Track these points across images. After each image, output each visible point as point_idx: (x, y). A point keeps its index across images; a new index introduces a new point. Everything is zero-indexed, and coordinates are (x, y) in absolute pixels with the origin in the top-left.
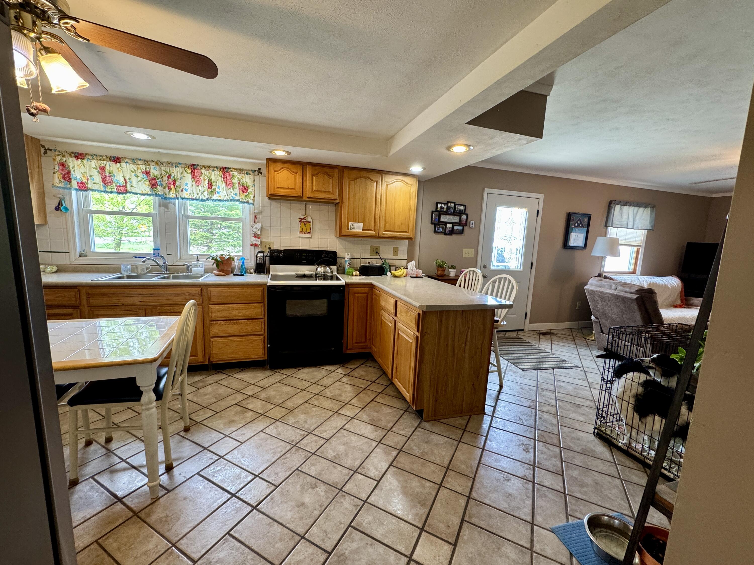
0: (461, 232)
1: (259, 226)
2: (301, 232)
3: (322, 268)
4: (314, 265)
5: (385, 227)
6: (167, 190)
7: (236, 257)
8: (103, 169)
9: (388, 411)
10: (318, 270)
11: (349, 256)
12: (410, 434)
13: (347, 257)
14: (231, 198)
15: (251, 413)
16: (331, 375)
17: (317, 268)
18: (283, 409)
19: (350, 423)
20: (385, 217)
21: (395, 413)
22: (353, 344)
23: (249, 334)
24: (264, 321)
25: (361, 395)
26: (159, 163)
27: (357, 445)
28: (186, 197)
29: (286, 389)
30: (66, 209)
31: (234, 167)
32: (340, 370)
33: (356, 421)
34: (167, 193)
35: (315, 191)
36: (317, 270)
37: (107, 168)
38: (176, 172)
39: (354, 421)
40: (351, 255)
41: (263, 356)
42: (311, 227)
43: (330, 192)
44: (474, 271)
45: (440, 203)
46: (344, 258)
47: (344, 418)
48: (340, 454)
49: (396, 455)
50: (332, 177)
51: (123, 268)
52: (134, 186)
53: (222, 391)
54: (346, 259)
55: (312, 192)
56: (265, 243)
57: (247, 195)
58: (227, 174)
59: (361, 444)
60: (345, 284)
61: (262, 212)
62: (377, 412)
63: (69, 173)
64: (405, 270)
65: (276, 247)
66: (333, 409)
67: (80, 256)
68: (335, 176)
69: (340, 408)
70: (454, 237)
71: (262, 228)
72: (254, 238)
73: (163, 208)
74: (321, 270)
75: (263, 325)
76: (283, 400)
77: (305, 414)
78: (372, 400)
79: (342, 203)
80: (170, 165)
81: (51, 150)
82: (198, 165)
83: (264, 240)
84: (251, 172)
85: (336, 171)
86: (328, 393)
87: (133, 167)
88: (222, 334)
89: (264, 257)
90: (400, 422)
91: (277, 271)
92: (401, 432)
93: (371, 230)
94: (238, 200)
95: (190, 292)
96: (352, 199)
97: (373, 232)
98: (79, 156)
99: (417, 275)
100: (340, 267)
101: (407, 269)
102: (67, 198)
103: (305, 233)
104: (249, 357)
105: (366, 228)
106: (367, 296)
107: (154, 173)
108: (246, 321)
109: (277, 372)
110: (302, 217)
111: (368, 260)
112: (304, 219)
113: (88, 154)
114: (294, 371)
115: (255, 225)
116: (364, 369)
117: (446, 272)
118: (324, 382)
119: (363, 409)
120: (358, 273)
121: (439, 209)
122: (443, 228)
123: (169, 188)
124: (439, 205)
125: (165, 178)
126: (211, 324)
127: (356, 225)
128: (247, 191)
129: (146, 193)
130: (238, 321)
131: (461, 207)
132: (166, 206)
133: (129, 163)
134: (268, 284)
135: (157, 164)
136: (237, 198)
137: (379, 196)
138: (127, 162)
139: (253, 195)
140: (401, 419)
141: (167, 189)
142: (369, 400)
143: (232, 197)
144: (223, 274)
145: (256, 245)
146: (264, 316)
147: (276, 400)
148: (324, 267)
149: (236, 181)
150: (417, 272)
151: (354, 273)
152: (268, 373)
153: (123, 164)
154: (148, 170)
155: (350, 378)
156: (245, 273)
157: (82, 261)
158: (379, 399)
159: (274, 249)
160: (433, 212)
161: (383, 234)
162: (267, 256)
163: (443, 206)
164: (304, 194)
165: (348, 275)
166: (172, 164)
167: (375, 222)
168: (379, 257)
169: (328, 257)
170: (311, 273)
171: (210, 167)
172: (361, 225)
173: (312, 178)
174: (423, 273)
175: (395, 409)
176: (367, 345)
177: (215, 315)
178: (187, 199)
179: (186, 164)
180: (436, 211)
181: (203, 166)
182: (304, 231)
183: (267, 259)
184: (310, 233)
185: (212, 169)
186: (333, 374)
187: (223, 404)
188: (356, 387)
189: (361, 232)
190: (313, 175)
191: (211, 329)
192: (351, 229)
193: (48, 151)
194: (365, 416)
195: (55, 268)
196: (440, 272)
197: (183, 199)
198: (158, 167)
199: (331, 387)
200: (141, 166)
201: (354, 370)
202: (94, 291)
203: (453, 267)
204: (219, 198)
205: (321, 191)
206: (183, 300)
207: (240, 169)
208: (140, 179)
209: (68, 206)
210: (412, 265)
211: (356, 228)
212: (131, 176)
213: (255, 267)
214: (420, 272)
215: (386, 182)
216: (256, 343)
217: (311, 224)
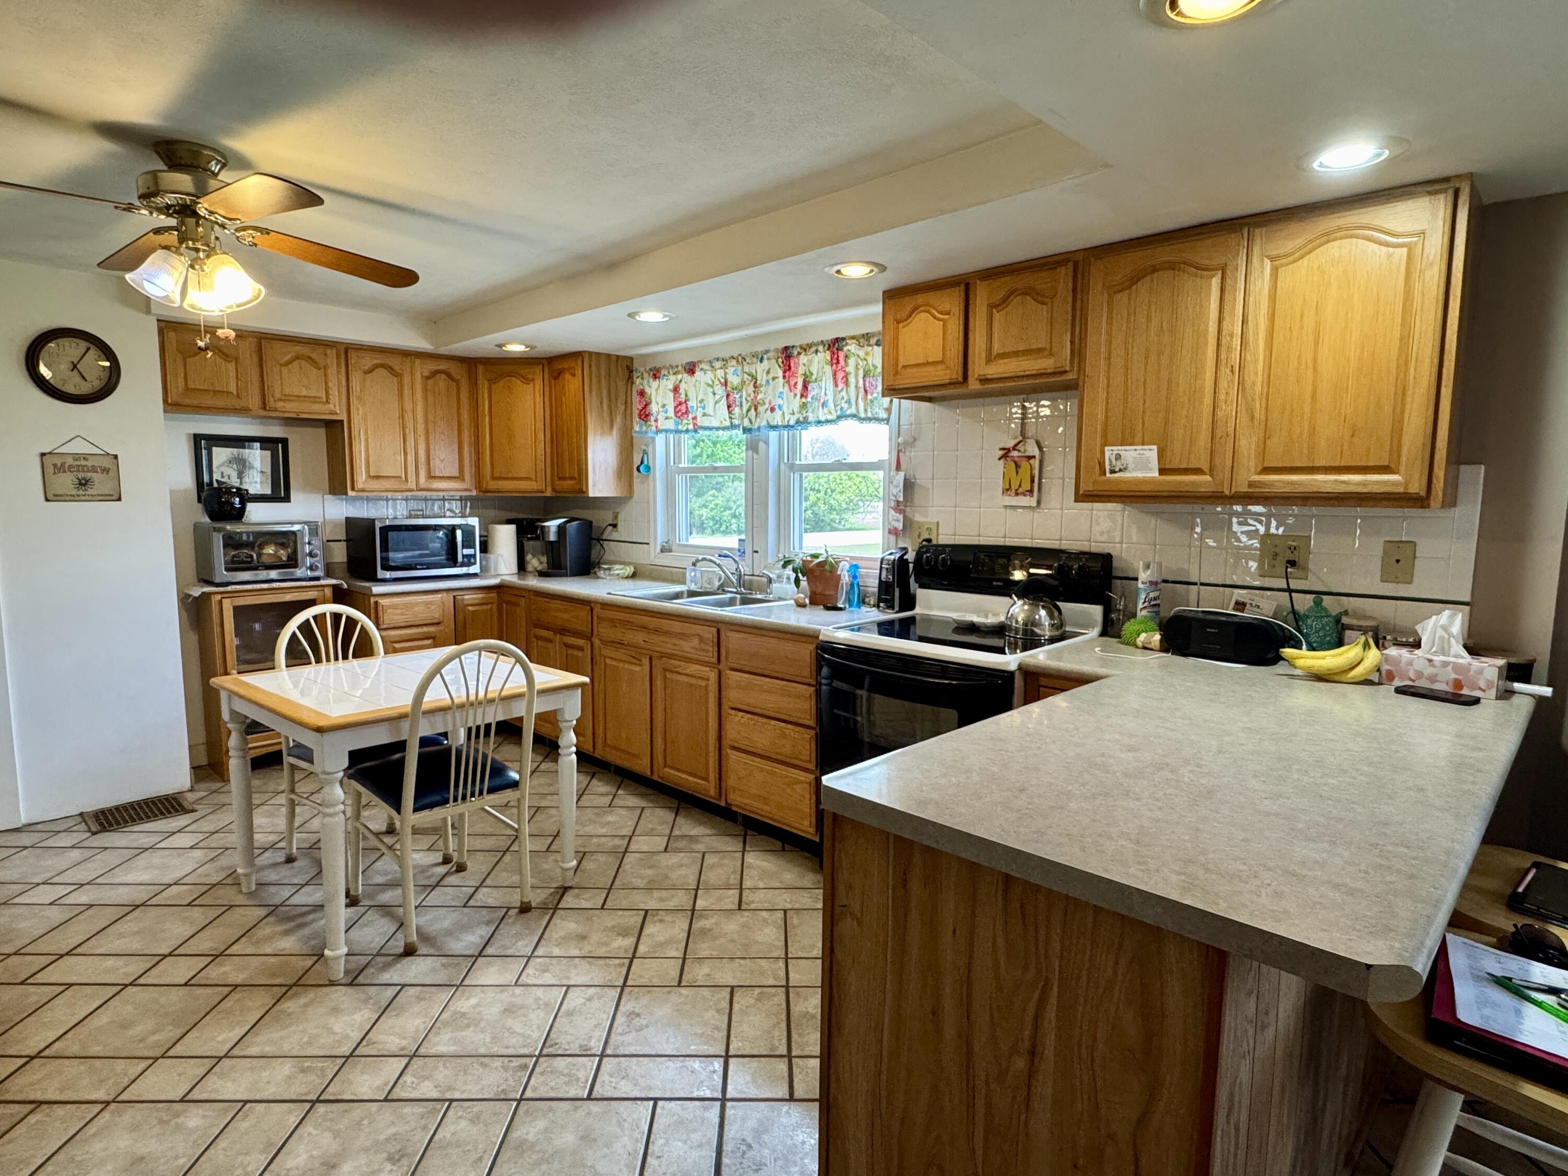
1: (901, 479)
2: (1006, 491)
3: (1026, 607)
5: (1263, 452)
6: (752, 413)
7: (843, 563)
8: (676, 390)
10: (1014, 614)
11: (1149, 572)
14: (839, 413)
15: (628, 942)
18: (674, 973)
20: (1266, 408)
23: (787, 760)
24: (817, 735)
26: (740, 359)
27: (592, 1167)
28: (780, 423)
30: (648, 468)
31: (852, 334)
33: (712, 1113)
34: (753, 421)
35: (999, 355)
37: (683, 386)
38: (762, 371)
39: (706, 1110)
40: (1154, 570)
41: (807, 828)
43: (1044, 349)
46: (1137, 579)
47: (711, 1083)
48: (538, 1148)
50: (1051, 298)
52: (712, 413)
54: (1144, 584)
55: (990, 361)
56: (920, 525)
57: (876, 399)
58: (840, 354)
60: (1014, 668)
61: (915, 440)
63: (646, 405)
65: (945, 537)
66: (739, 1045)
67: (662, 551)
68: (1060, 290)
72: (894, 513)
73: (750, 452)
74: (1020, 612)
75: (813, 744)
76: (714, 954)
77: (679, 1010)
79: (1085, 381)
80: (754, 360)
81: (634, 371)
82: (793, 347)
83: (918, 518)
85: (1064, 274)
87: (709, 376)
88: (745, 744)
93: (1198, 471)
97: (1208, 478)
98: (657, 373)
99: (1458, 684)
100: (1115, 611)
102: (650, 450)
103: (1017, 494)
105: (1174, 465)
107: (733, 382)
108: (783, 725)
110: (1010, 444)
111: (1239, 594)
112: (1014, 448)
113: (664, 367)
115: (897, 478)
120: (1156, 638)
123: (757, 409)
125: (750, 389)
126: (729, 716)
127: (1130, 454)
128: (876, 388)
129: (726, 424)
130: (768, 721)
132: (756, 449)
133: (705, 371)
134: (821, 638)
135: (738, 361)
136: (850, 412)
138: (702, 369)
141: (753, 410)
143: (842, 409)
144: (810, 602)
145: (896, 532)
146: (811, 722)
147: (704, 946)
149: (850, 367)
150: (1464, 669)
151: (1146, 637)
153: (699, 374)
154: (727, 377)
156: (854, 603)
157: (665, 560)
159: (940, 543)
161: (1253, 484)
164: (969, 370)
166: (757, 357)
167: (1213, 434)
168: (1292, 584)
171: (810, 346)
172: (1151, 453)
173: (991, 317)
177: (735, 697)
178: (781, 427)
179: (776, 350)
181: (801, 347)
182: (1014, 486)
184: (1031, 491)
185: (814, 349)
187: (636, 899)
189: (1151, 481)
190: (994, 306)
191: (729, 725)
192: (1113, 472)
193: (632, 374)
195: (629, 570)
197: (774, 427)
198: (739, 368)
200: (718, 372)
204: (829, 417)
205: (1016, 354)
206: (692, 651)
207: (863, 335)
208: (717, 397)
209: (651, 465)
210: (1440, 632)
211: (1131, 466)
212: (706, 394)
213: (876, 590)
214: (1480, 672)
215: (1272, 259)
216: (798, 788)
217: (1036, 462)
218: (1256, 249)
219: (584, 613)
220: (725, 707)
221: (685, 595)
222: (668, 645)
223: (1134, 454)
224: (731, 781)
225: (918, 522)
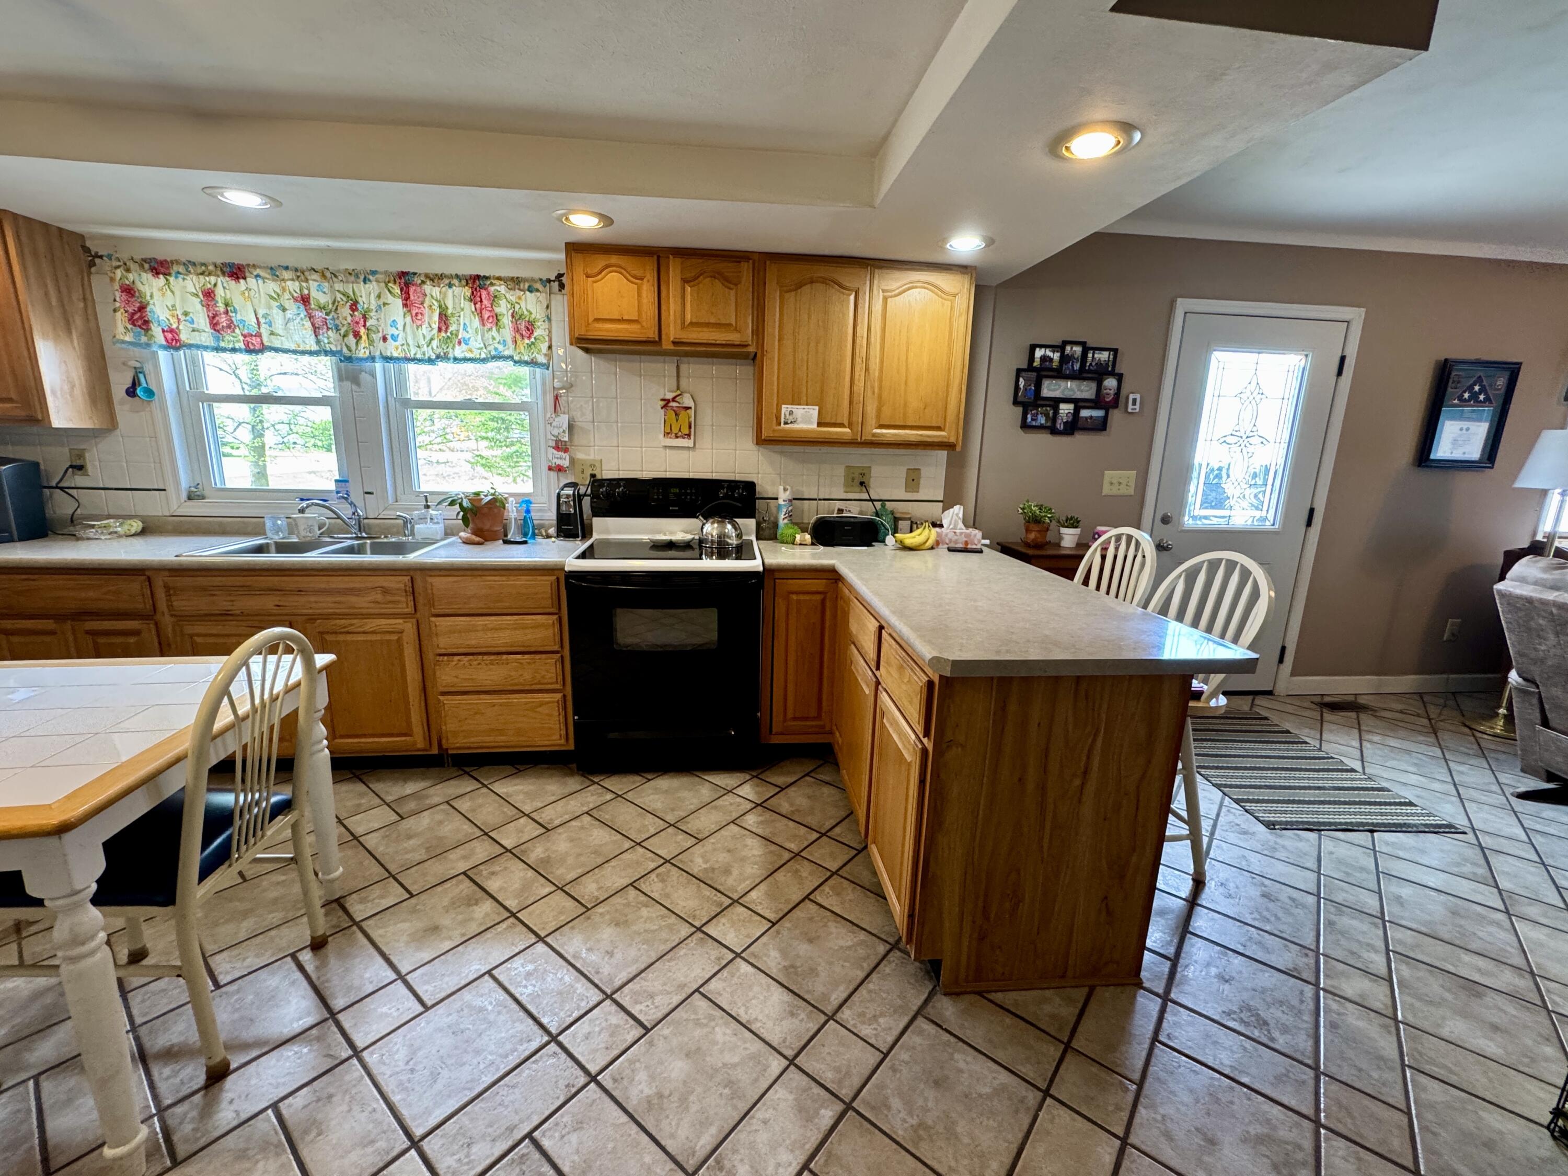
0: (1101, 426)
1: (563, 420)
2: (667, 434)
3: (716, 525)
4: (697, 517)
5: (878, 416)
6: (351, 340)
7: (511, 499)
8: (209, 295)
9: (842, 943)
10: (704, 531)
11: (788, 493)
12: (890, 1039)
13: (783, 496)
14: (493, 353)
15: (487, 906)
16: (720, 802)
17: (704, 524)
18: (570, 903)
19: (725, 973)
20: (881, 387)
21: (861, 952)
22: (785, 720)
23: (527, 688)
24: (562, 657)
25: (780, 875)
26: (328, 274)
27: (725, 1065)
28: (395, 354)
29: (600, 836)
30: (150, 393)
31: (497, 275)
32: (748, 790)
33: (744, 968)
34: (353, 347)
35: (691, 324)
36: (702, 528)
37: (220, 292)
38: (367, 294)
39: (738, 969)
40: (792, 492)
41: (563, 741)
42: (692, 419)
43: (730, 325)
44: (1130, 538)
45: (1041, 346)
46: (777, 499)
47: (716, 952)
48: (667, 1093)
49: (831, 1122)
50: (736, 285)
51: (268, 524)
52: (280, 332)
53: (454, 828)
54: (781, 502)
55: (683, 327)
56: (583, 463)
57: (533, 343)
58: (484, 293)
59: (736, 1059)
60: (761, 569)
61: (572, 386)
62: (810, 941)
63: (142, 308)
64: (935, 531)
65: (608, 472)
66: (694, 917)
67: (190, 498)
68: (744, 280)
69: (713, 914)
70: (1080, 439)
71: (571, 427)
72: (555, 452)
73: (347, 384)
74: (711, 529)
75: (559, 666)
76: (580, 871)
77: (617, 925)
78: (807, 897)
79: (763, 355)
80: (352, 278)
81: (101, 257)
82: (415, 274)
83: (580, 456)
84: (538, 286)
85: (746, 268)
86: (697, 862)
87: (272, 287)
88: (467, 686)
89: (579, 498)
90: (871, 986)
91: (609, 532)
92: (866, 1031)
93: (841, 425)
94: (511, 357)
95: (385, 584)
96: (788, 343)
97: (847, 430)
98: (159, 268)
99: (966, 543)
100: (765, 521)
101: (941, 526)
102: (148, 368)
103: (677, 437)
104: (528, 744)
105: (828, 420)
106: (823, 601)
107: (318, 301)
108: (519, 656)
109: (594, 783)
110: (670, 396)
111: (839, 505)
112: (674, 400)
113: (177, 262)
114: (634, 782)
115: (557, 419)
116: (809, 791)
117: (1050, 536)
118: (693, 825)
119: (774, 924)
120: (808, 537)
121: (1037, 363)
122: (1047, 415)
123: (357, 335)
124: (1039, 353)
125: (346, 311)
126: (437, 663)
127: (800, 411)
128: (532, 333)
129: (308, 348)
130: (499, 657)
131: (1104, 356)
132: (355, 380)
133: (263, 278)
134: (567, 569)
135: (324, 276)
136: (506, 353)
137: (862, 330)
138: (257, 276)
139: (547, 344)
140: (874, 975)
141: (351, 336)
142: (796, 898)
143: (496, 349)
144: (477, 539)
145: (560, 469)
146: (562, 646)
147: (561, 871)
148: (718, 522)
149: (502, 308)
150: (968, 536)
151: (798, 537)
152: (574, 783)
153: (251, 281)
154: (306, 292)
155: (768, 815)
156: (534, 536)
158: (826, 897)
159: (604, 477)
160: (1019, 372)
161: (874, 435)
162: (585, 495)
163: (1049, 353)
164: (663, 332)
165: (782, 542)
166: (357, 276)
167: (851, 402)
168: (866, 496)
169: (732, 497)
170: (689, 537)
171: (441, 277)
172: (814, 411)
173: (684, 289)
174: (983, 538)
175: (862, 936)
176: (823, 727)
177: (444, 642)
178: (398, 359)
179: (386, 273)
180: (1030, 368)
181: (427, 276)
182: (675, 430)
183: (586, 502)
184: (689, 435)
185: (446, 281)
186: (729, 798)
187: (437, 869)
188: (774, 847)
189: (812, 431)
190: (685, 281)
191: (438, 673)
192: (786, 423)
193: (97, 261)
194: (774, 954)
195: (137, 526)
196: (1032, 536)
197: (388, 359)
198: (326, 284)
199: (712, 840)
200: (289, 283)
201: (783, 789)
202: (180, 582)
203: (1073, 523)
204: (469, 355)
205: (708, 325)
206: (372, 605)
207: (512, 278)
208: (289, 314)
209: (153, 387)
210: (955, 517)
211: (799, 420)
212: (270, 308)
213: (555, 522)
214: (975, 536)
215: (884, 291)
216: (544, 710)
217: (692, 412)
218: (876, 282)
219: (135, 586)
220: (430, 656)
221: (273, 548)
222: (326, 604)
223: (803, 411)
224: (450, 726)
225: (581, 460)
